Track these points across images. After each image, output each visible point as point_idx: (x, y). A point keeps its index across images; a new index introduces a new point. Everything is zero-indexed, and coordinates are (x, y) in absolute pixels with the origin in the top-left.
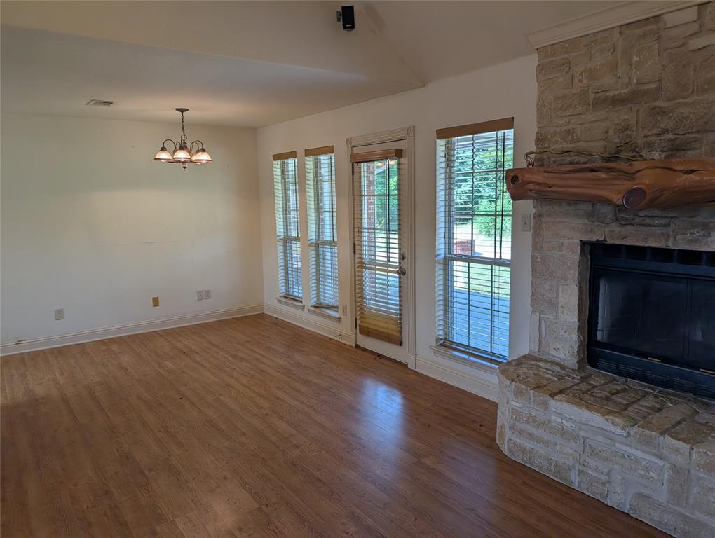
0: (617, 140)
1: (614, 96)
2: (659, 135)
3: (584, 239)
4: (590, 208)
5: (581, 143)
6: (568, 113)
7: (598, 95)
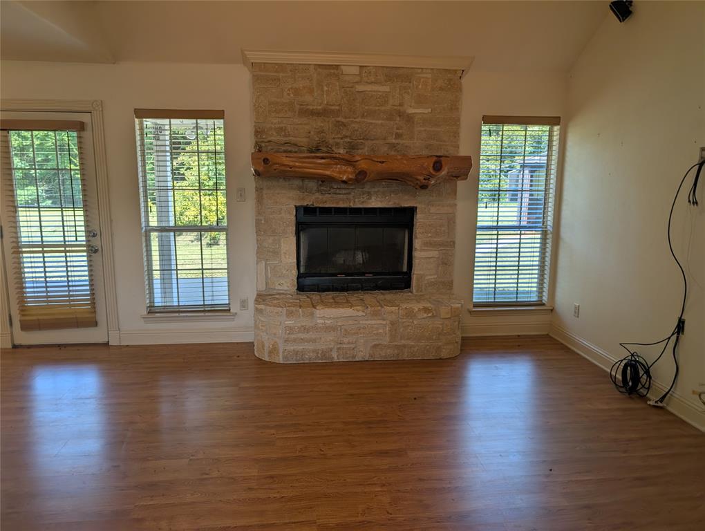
0: (317, 139)
1: (313, 109)
2: (342, 138)
3: (298, 205)
4: (301, 183)
5: (291, 138)
6: (281, 115)
7: (302, 107)
